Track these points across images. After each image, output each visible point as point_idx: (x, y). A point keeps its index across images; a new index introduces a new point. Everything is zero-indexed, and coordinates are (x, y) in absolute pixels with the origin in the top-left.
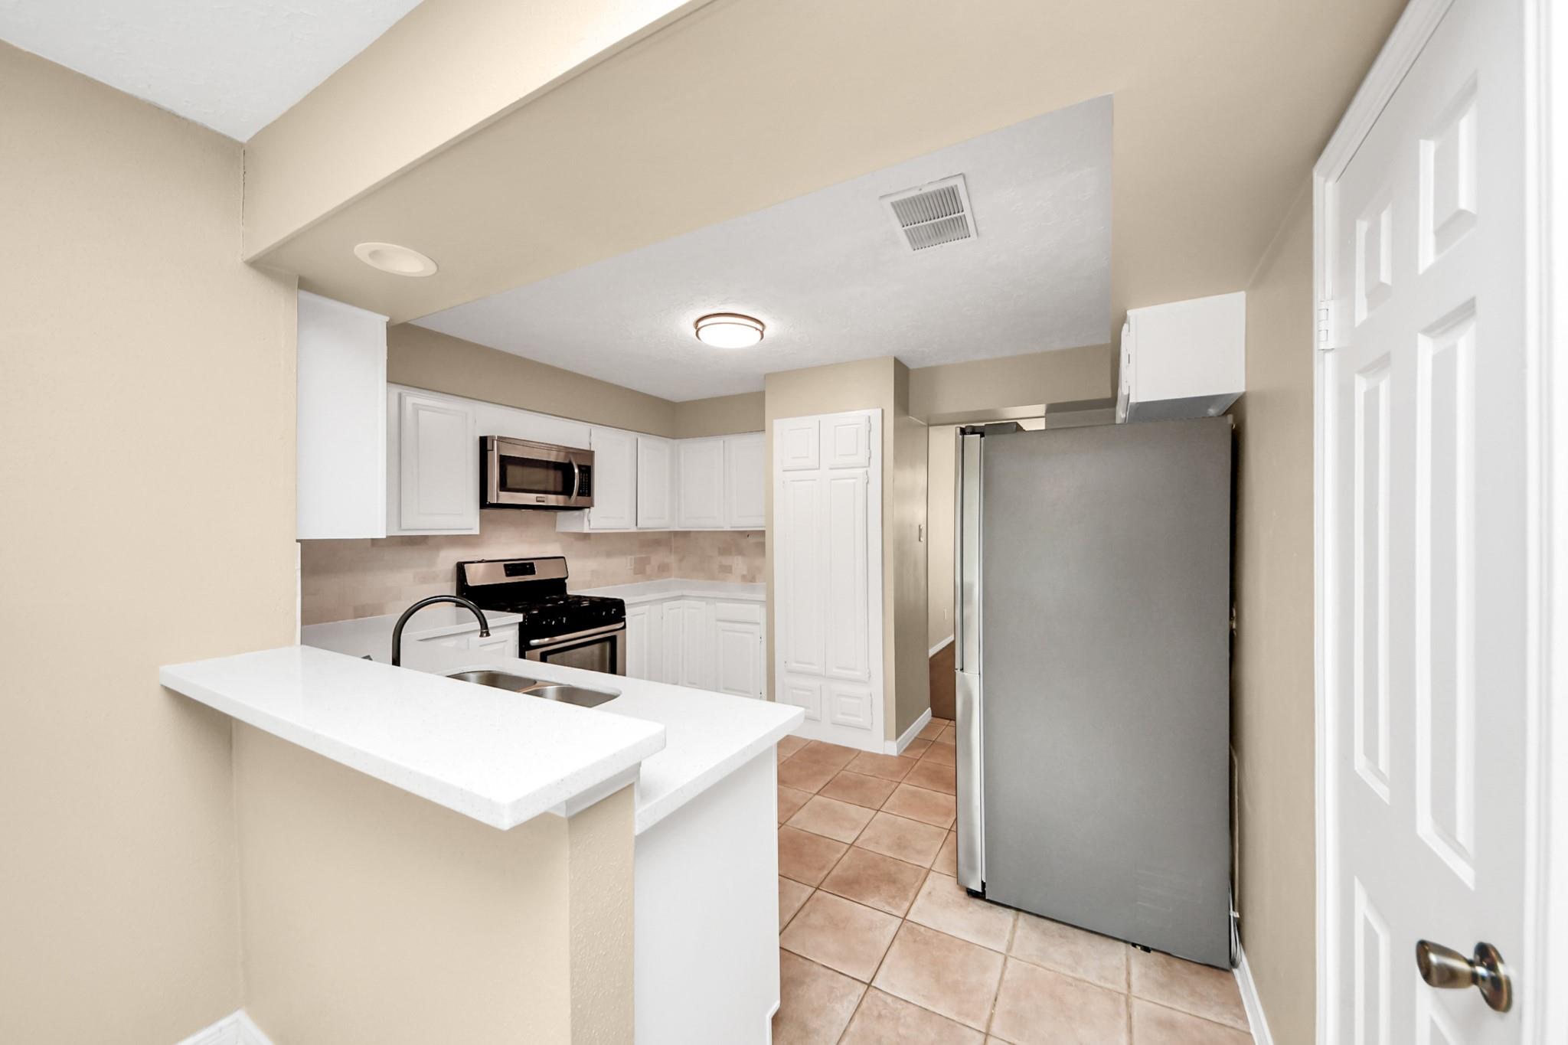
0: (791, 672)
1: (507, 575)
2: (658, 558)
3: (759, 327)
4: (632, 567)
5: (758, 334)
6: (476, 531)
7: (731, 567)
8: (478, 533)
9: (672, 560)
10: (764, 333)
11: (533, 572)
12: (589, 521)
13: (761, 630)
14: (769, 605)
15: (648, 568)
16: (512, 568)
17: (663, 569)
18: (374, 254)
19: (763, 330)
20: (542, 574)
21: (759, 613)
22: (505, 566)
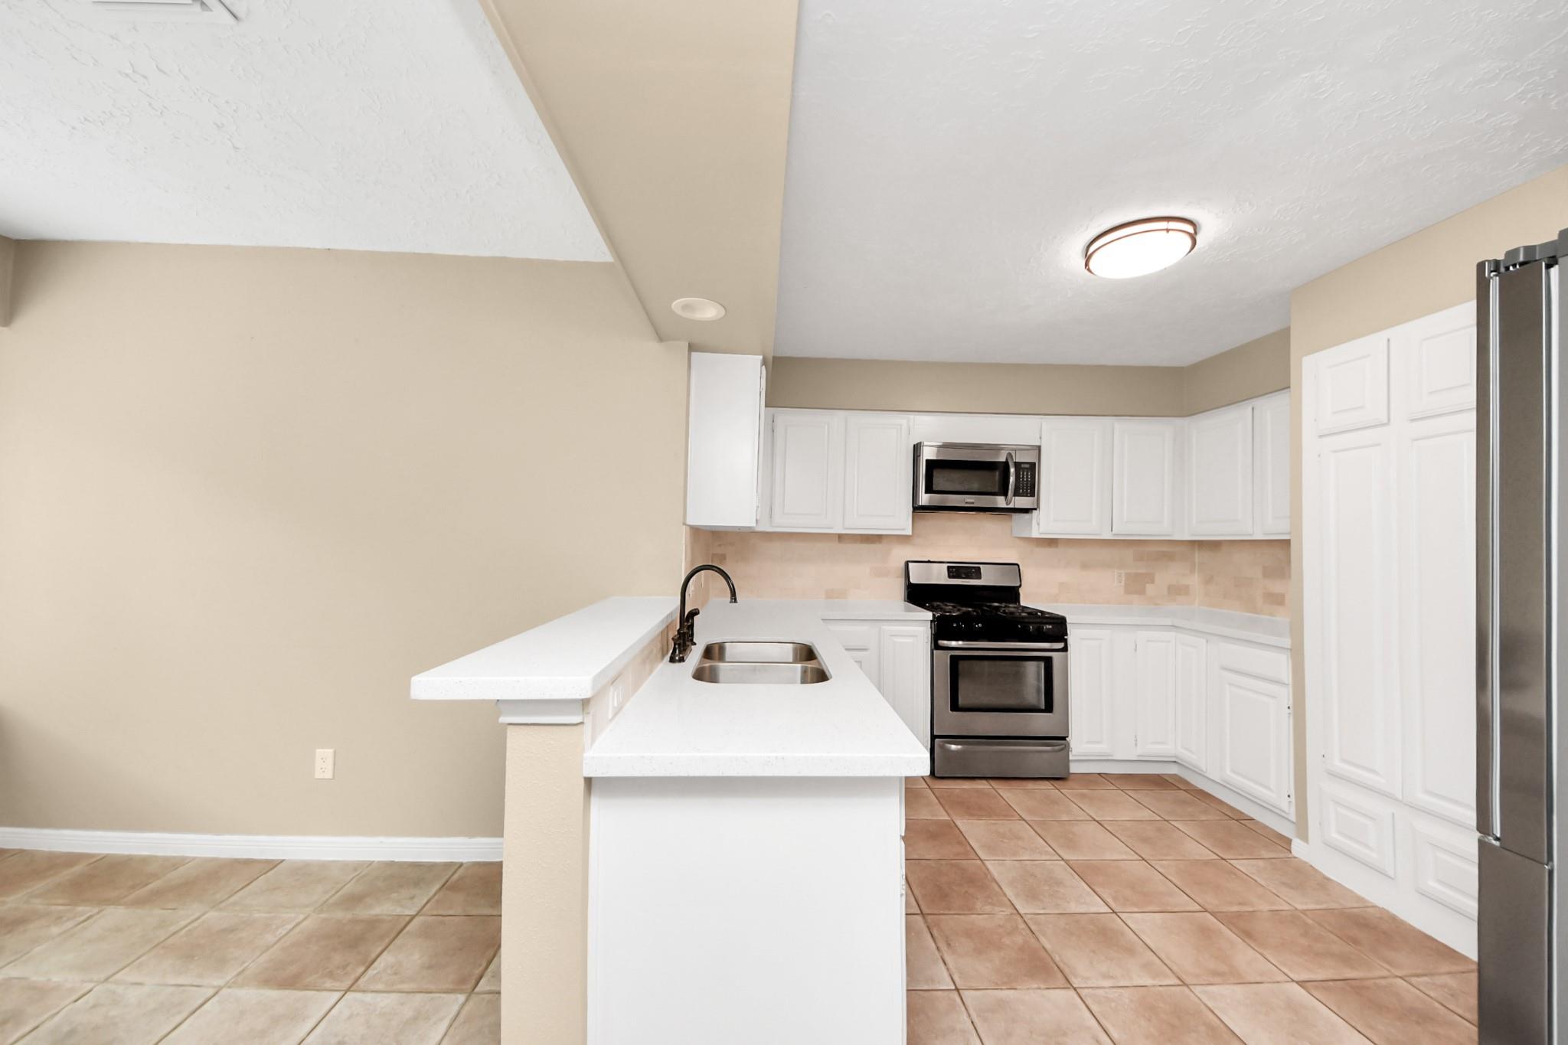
0: (1334, 775)
1: (950, 577)
2: (1167, 575)
3: (1190, 229)
4: (1123, 584)
5: (1188, 242)
6: (909, 532)
7: (1283, 596)
8: (911, 534)
9: (1194, 581)
10: (1198, 238)
11: (979, 576)
12: (1038, 524)
13: (1285, 696)
14: (1297, 654)
15: (1150, 589)
16: (955, 571)
17: (1177, 591)
18: (686, 307)
19: (1196, 233)
20: (989, 578)
21: (1281, 665)
22: (949, 567)
